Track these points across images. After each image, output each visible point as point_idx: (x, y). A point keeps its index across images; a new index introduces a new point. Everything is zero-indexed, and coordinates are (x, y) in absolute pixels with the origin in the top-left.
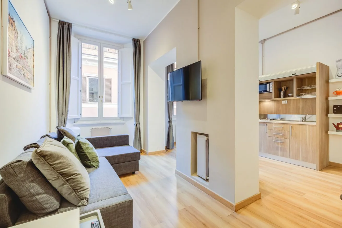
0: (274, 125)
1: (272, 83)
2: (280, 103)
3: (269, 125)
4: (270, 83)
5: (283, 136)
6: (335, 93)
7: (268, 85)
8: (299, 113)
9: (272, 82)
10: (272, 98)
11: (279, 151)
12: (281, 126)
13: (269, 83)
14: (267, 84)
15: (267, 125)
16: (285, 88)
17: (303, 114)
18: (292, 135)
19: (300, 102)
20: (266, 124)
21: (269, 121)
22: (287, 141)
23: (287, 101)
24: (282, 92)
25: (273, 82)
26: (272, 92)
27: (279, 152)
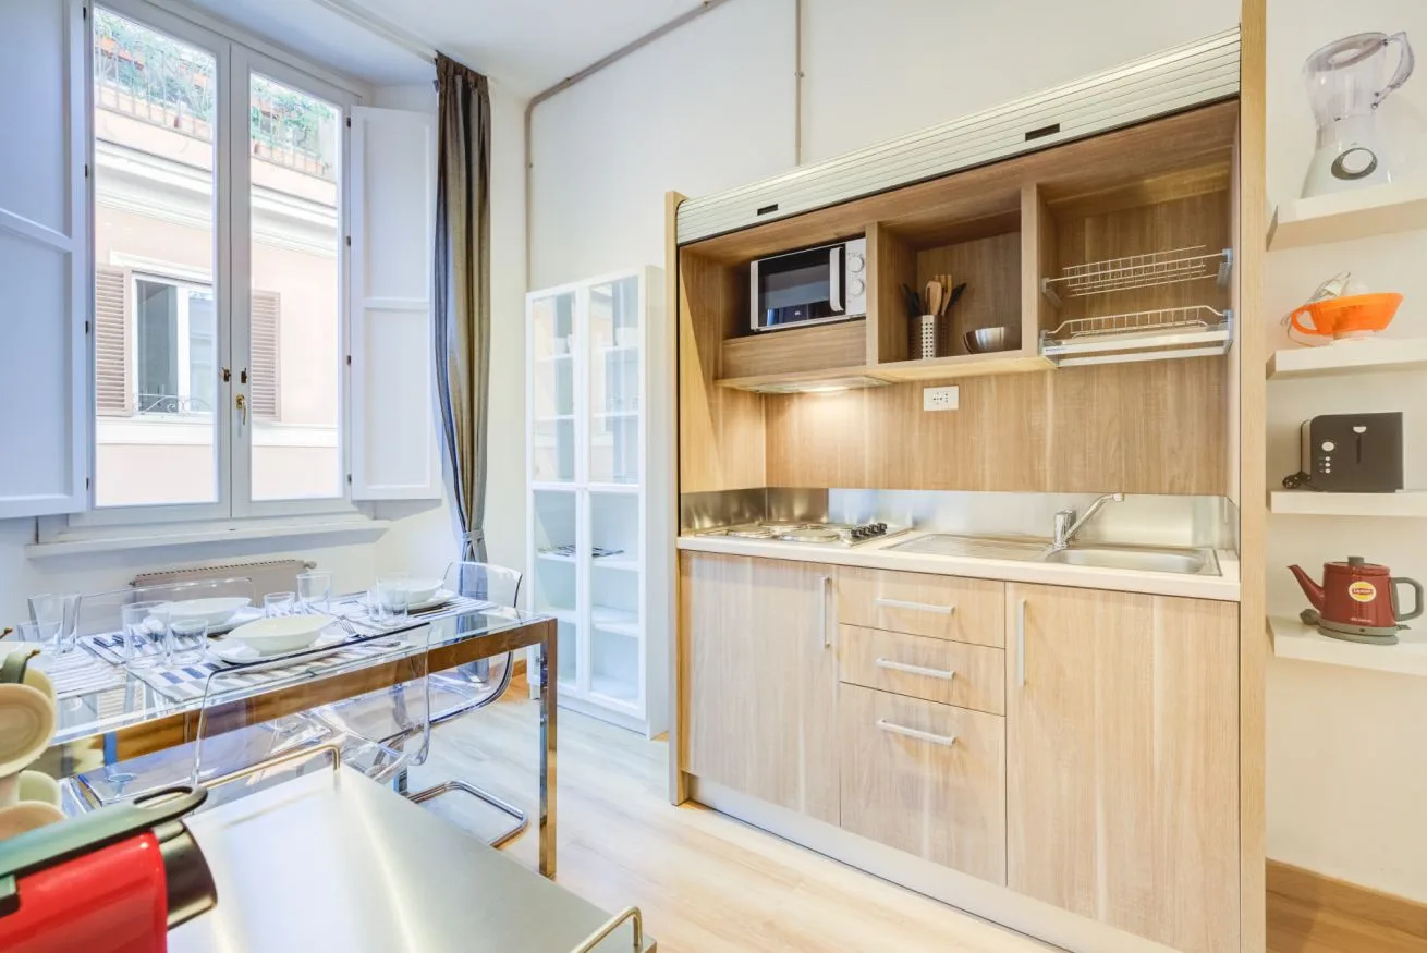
0: (881, 593)
1: (863, 240)
2: (911, 408)
3: (843, 582)
4: (849, 245)
5: (958, 692)
6: (1306, 320)
7: (834, 254)
8: (1035, 485)
9: (862, 235)
10: (864, 363)
11: (926, 817)
12: (941, 603)
13: (841, 242)
14: (828, 250)
15: (828, 581)
16: (944, 290)
17: (1063, 486)
18: (1025, 683)
19: (1042, 399)
20: (823, 580)
21: (845, 551)
22: (989, 731)
23: (953, 391)
24: (928, 321)
25: (873, 235)
26: (864, 318)
27: (926, 825)
